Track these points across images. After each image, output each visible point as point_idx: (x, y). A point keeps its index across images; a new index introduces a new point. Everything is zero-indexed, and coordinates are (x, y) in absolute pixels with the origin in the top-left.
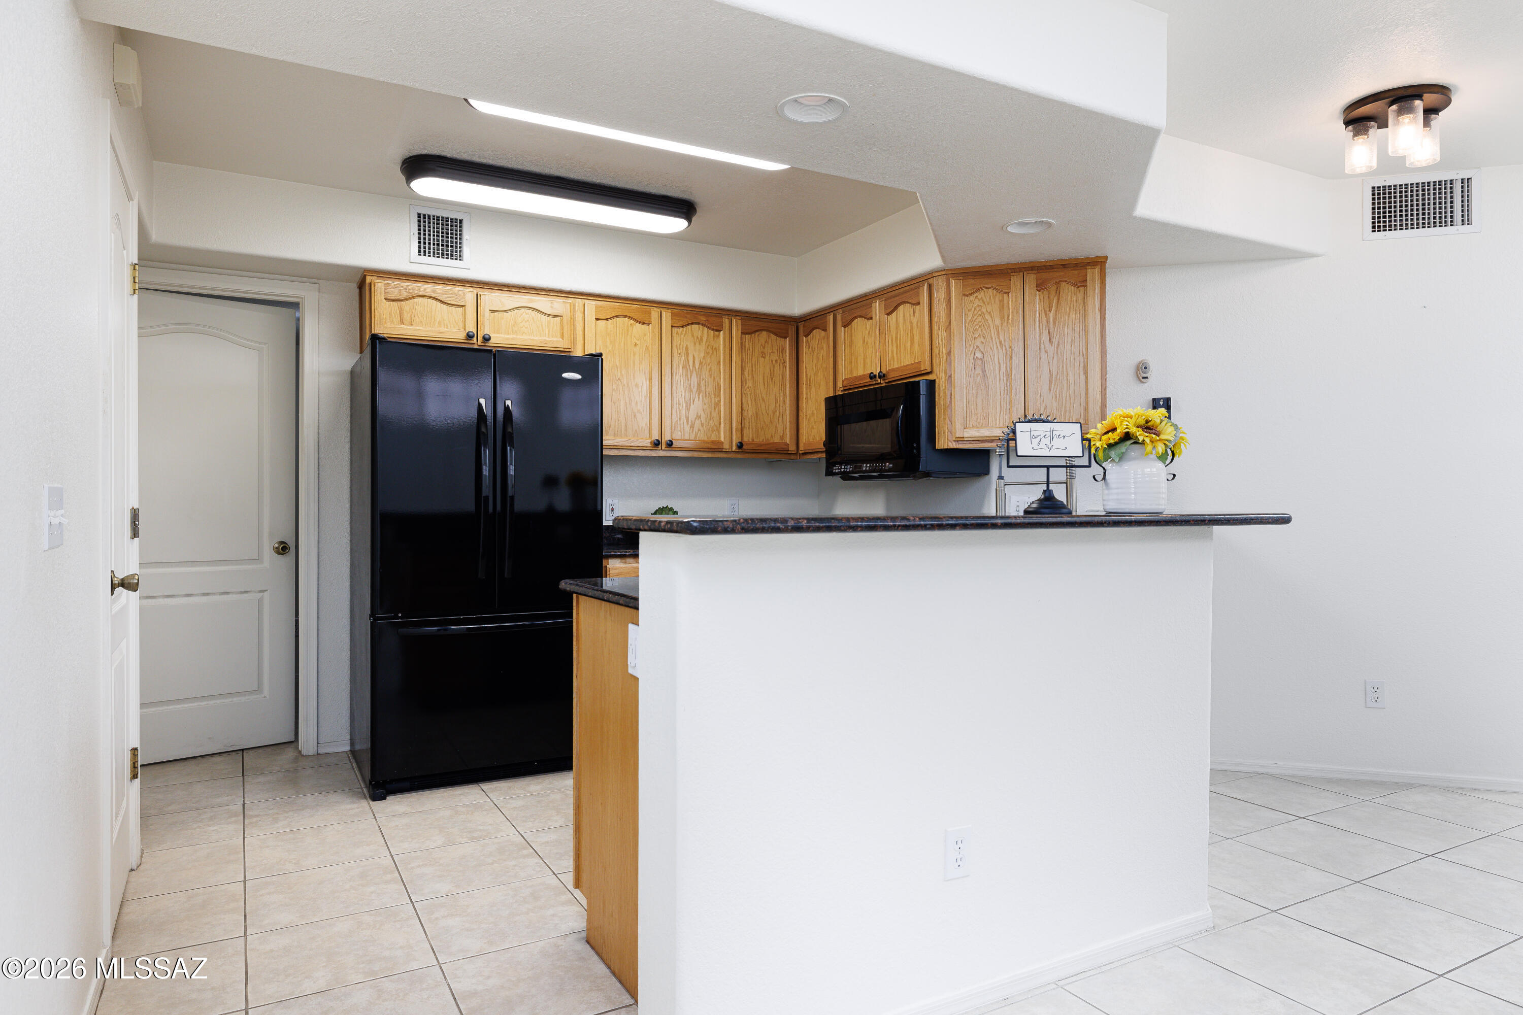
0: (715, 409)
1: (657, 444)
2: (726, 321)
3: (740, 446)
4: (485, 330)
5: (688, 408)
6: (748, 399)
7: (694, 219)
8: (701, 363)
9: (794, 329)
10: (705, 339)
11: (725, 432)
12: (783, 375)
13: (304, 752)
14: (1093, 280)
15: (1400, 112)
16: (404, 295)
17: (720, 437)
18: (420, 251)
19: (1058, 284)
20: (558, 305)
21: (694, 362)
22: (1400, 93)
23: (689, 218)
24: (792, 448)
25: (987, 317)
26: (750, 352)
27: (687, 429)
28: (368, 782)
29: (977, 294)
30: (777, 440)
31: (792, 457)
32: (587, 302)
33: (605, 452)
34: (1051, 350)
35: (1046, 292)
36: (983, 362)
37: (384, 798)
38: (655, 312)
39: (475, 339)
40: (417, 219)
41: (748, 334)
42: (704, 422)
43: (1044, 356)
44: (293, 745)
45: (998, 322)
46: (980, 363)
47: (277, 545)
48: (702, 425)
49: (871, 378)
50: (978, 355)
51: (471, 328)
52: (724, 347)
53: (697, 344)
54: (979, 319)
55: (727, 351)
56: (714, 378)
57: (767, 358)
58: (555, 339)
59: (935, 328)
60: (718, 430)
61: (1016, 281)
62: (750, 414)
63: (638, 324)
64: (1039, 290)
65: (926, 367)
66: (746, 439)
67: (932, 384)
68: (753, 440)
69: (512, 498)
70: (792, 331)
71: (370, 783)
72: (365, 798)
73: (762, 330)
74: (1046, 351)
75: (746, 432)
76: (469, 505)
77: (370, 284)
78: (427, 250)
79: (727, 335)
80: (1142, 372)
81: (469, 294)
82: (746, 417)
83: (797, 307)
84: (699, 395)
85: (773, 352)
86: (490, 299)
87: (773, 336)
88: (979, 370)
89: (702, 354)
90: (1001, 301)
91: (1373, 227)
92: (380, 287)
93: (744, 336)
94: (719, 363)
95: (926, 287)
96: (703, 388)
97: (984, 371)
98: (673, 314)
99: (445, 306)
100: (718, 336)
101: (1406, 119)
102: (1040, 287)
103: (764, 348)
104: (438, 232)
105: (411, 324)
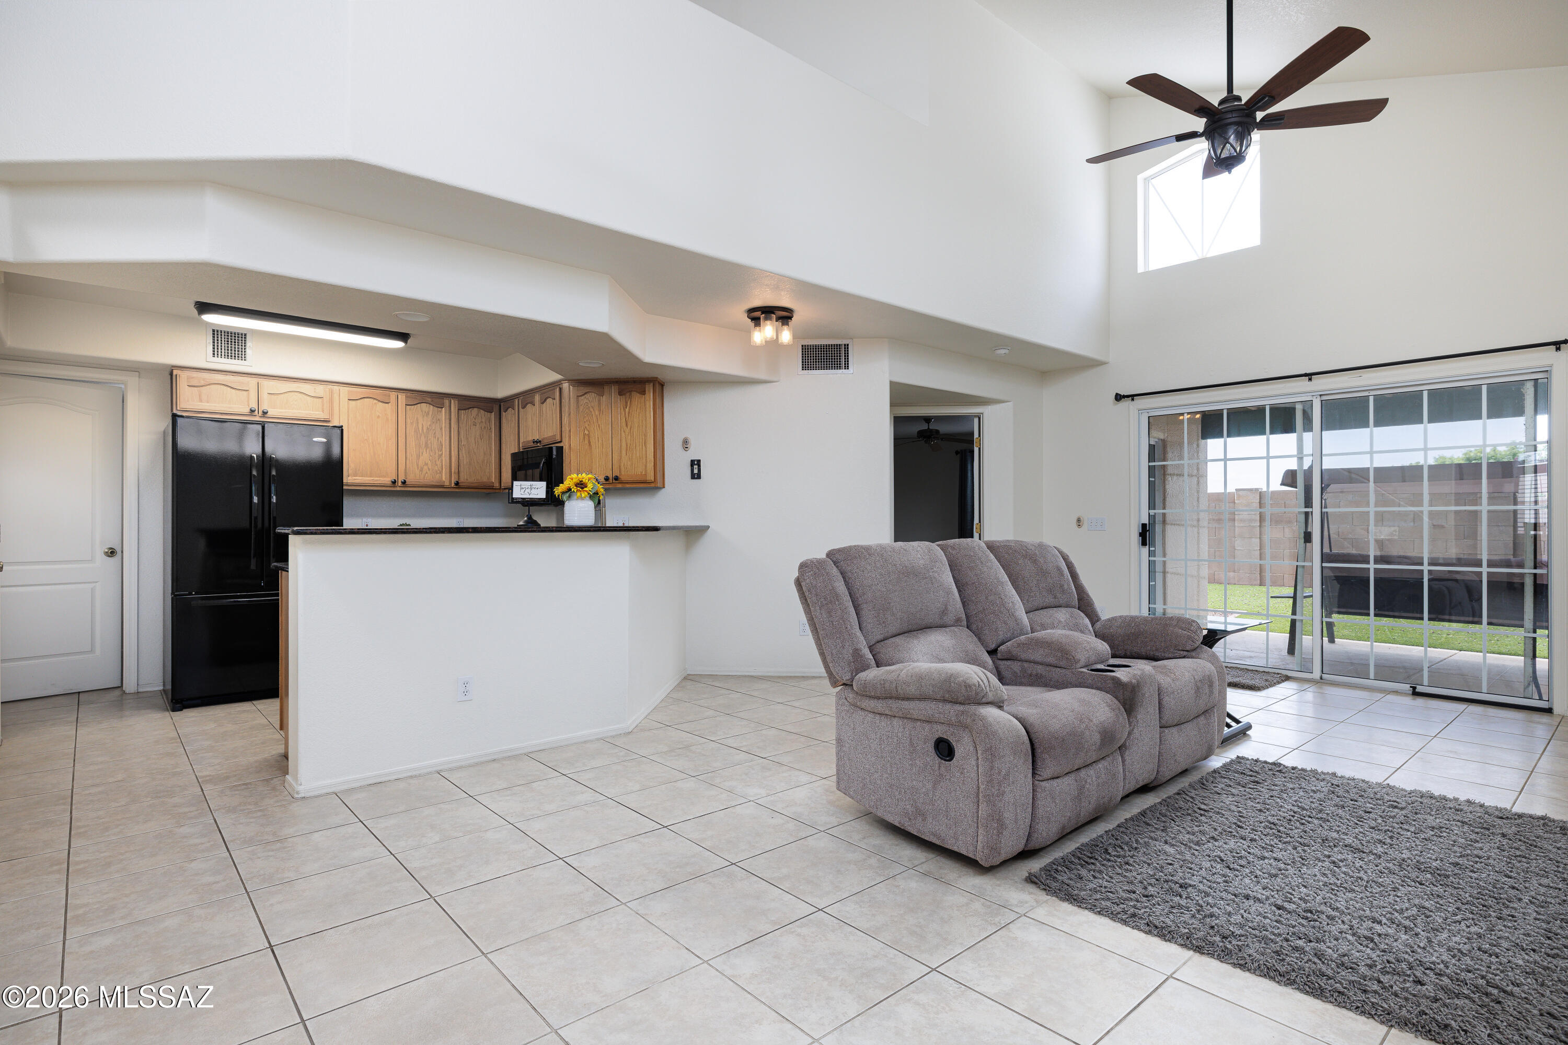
0: (439, 459)
1: (394, 482)
2: (446, 402)
3: (457, 484)
4: (264, 407)
5: (418, 457)
6: (463, 452)
7: (409, 341)
8: (428, 429)
9: (497, 407)
10: (431, 413)
11: (446, 474)
12: (490, 438)
13: (127, 691)
14: (649, 391)
15: (766, 319)
16: (202, 383)
17: (442, 478)
18: (214, 354)
19: (630, 392)
20: (320, 390)
21: (422, 428)
22: (767, 309)
23: (406, 342)
24: (497, 485)
25: (592, 410)
26: (465, 422)
27: (417, 472)
28: (170, 701)
29: (586, 395)
30: (485, 480)
31: (497, 491)
32: (342, 388)
33: (345, 487)
34: (627, 430)
35: (624, 396)
36: (589, 437)
37: (181, 710)
38: (393, 395)
39: (256, 412)
40: (211, 332)
41: (463, 410)
42: (430, 467)
43: (623, 434)
44: (119, 689)
45: (597, 413)
46: (587, 437)
47: (107, 550)
48: (429, 469)
49: (534, 443)
50: (586, 432)
51: (254, 406)
52: (445, 418)
53: (425, 417)
54: (587, 411)
55: (448, 421)
56: (438, 439)
57: (478, 426)
58: (317, 413)
59: (563, 414)
60: (441, 473)
61: (606, 388)
62: (465, 463)
63: (380, 403)
64: (620, 395)
65: (558, 438)
66: (462, 480)
67: (560, 450)
68: (467, 480)
69: (275, 518)
70: (496, 408)
71: (172, 701)
72: (168, 711)
73: (474, 407)
74: (624, 432)
75: (462, 475)
76: (244, 524)
77: (176, 375)
78: (219, 353)
79: (448, 412)
80: (686, 444)
81: (253, 382)
82: (462, 465)
83: (500, 394)
84: (426, 450)
85: (482, 422)
86: (268, 386)
87: (482, 411)
88: (586, 442)
89: (429, 423)
90: (599, 401)
91: (803, 367)
92: (183, 379)
93: (460, 411)
94: (441, 429)
95: (558, 389)
96: (430, 445)
97: (589, 442)
98: (406, 397)
99: (233, 390)
100: (441, 412)
101: (768, 322)
102: (621, 393)
103: (475, 419)
104: (228, 341)
105: (208, 402)
